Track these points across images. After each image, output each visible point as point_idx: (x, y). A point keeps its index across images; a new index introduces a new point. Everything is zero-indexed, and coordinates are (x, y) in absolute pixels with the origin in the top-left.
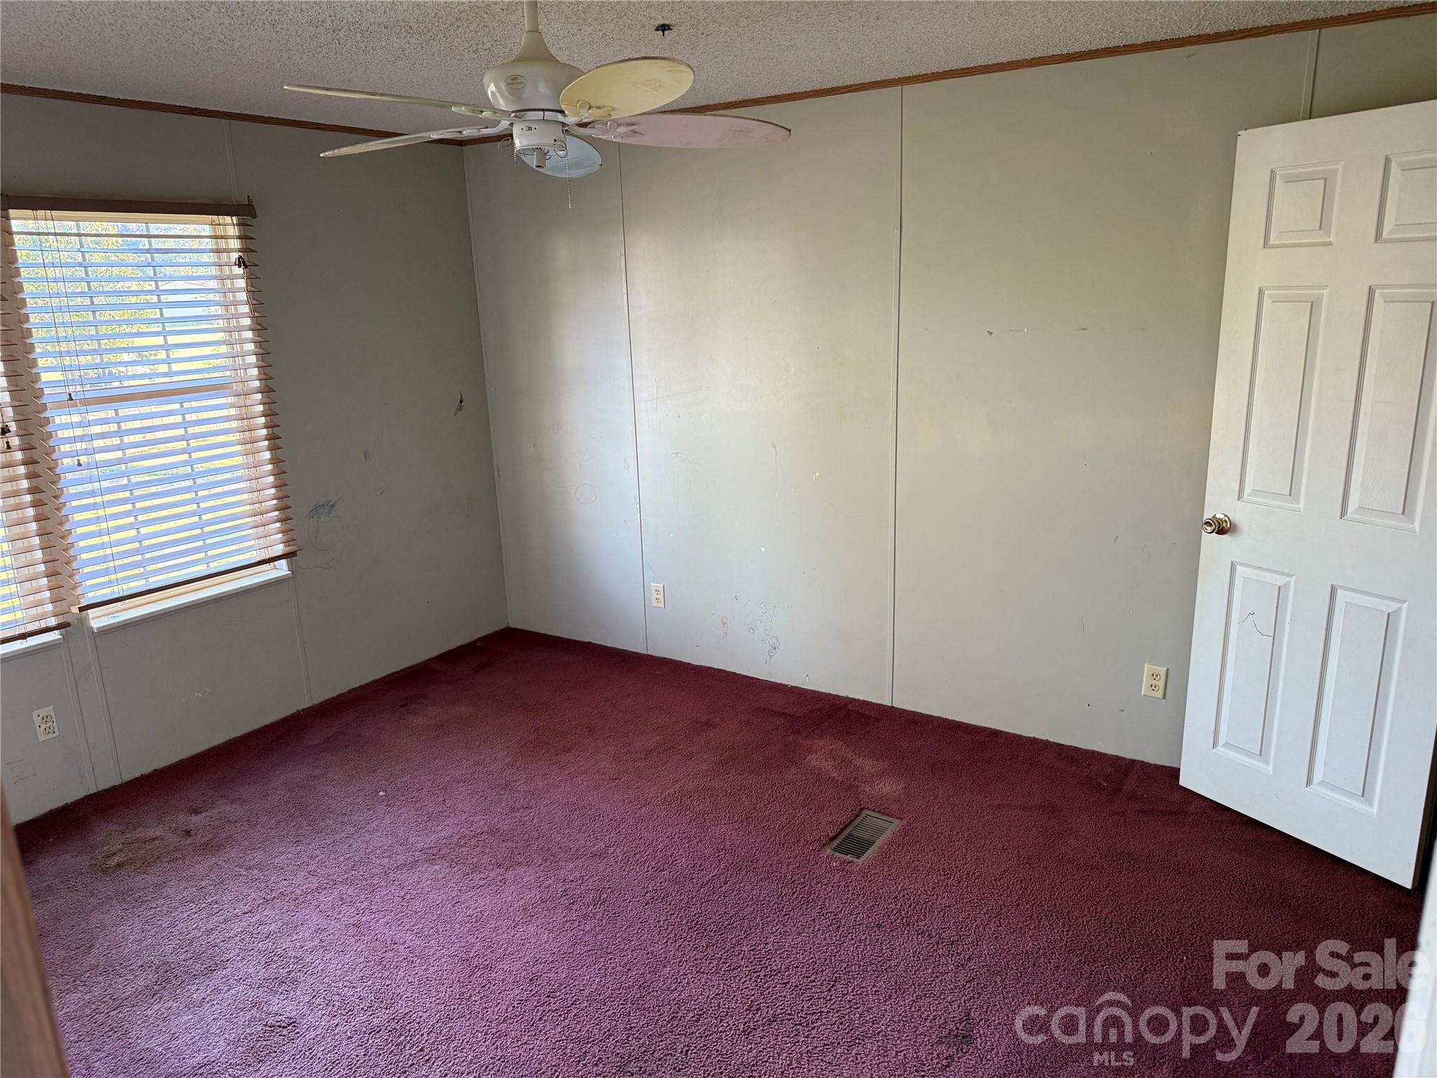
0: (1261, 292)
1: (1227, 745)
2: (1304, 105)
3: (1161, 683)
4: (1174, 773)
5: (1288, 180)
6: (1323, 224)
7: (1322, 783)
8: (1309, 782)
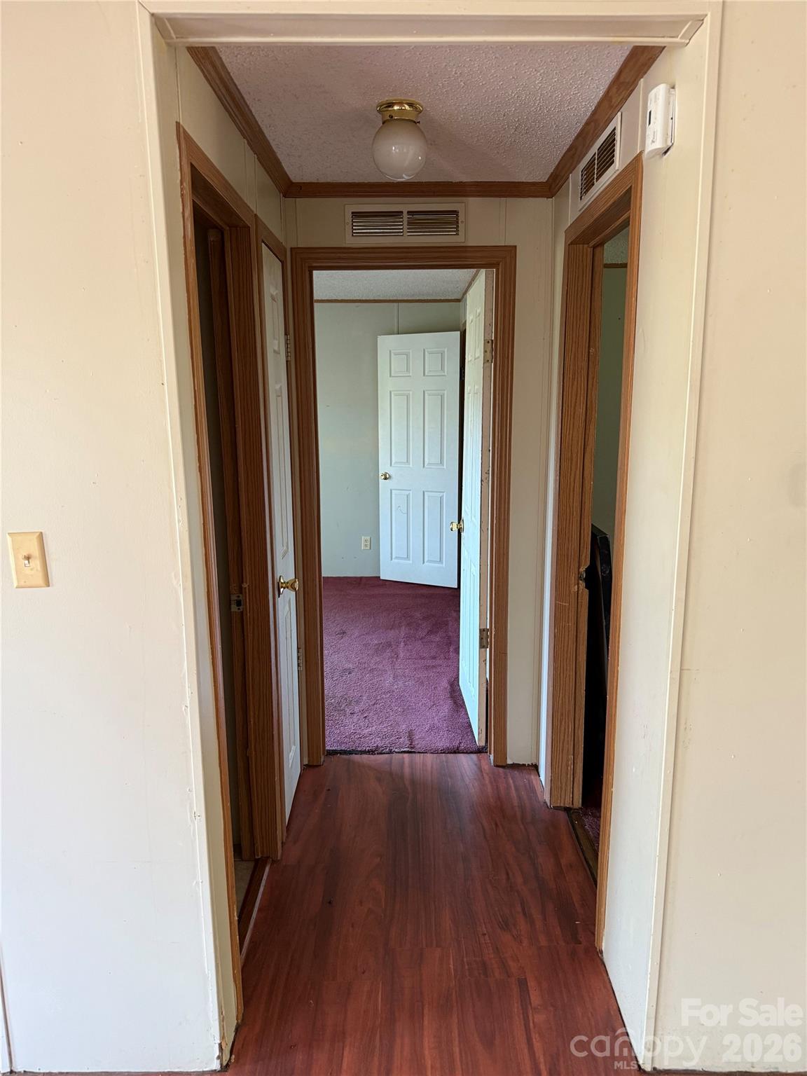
0: (391, 392)
1: (396, 558)
2: (396, 331)
3: (369, 543)
4: (379, 577)
5: (395, 354)
6: (408, 370)
7: (428, 561)
8: (424, 563)
